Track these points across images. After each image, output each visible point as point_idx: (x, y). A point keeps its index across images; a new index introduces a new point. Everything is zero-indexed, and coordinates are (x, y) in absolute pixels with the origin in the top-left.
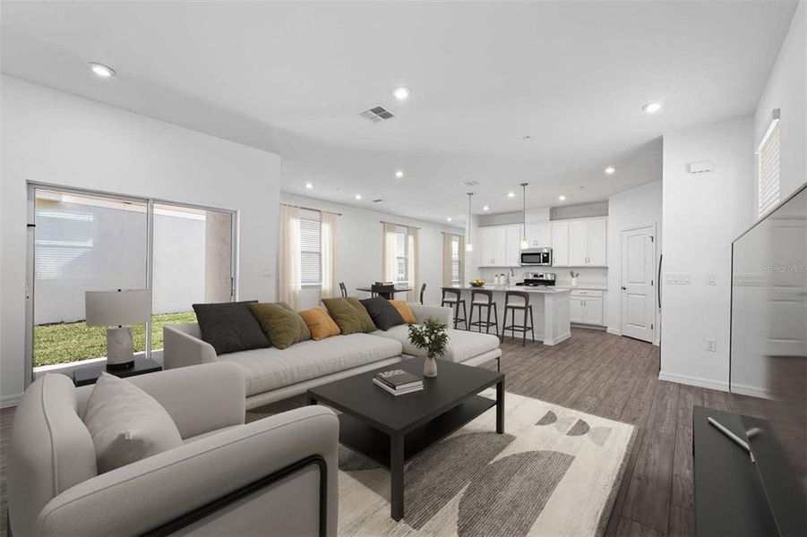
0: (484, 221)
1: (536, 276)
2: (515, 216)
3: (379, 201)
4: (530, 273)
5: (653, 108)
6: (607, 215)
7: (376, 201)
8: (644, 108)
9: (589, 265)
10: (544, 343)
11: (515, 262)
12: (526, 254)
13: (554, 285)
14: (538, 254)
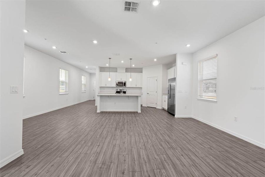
0: (102, 69)
1: (120, 90)
2: (114, 69)
5: (188, 46)
8: (186, 45)
9: (137, 87)
10: (138, 112)
11: (114, 85)
12: (118, 83)
13: (125, 93)
14: (123, 83)
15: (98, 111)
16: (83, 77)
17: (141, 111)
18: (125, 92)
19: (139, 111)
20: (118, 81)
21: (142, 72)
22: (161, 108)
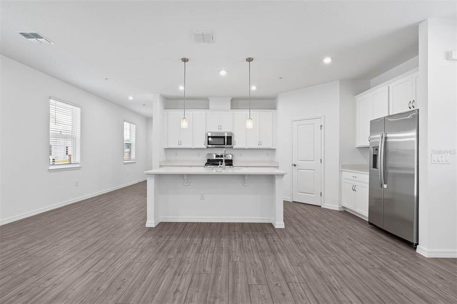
0: (170, 102)
1: (217, 156)
2: (201, 102)
3: (36, 36)
4: (214, 153)
6: (275, 109)
7: (26, 36)
9: (261, 147)
10: (276, 227)
11: (202, 144)
12: (212, 137)
13: (231, 165)
14: (224, 137)
15: (151, 223)
16: (127, 125)
17: (284, 221)
18: (229, 163)
19: (280, 224)
20: (212, 133)
21: (274, 108)
22: (336, 208)
